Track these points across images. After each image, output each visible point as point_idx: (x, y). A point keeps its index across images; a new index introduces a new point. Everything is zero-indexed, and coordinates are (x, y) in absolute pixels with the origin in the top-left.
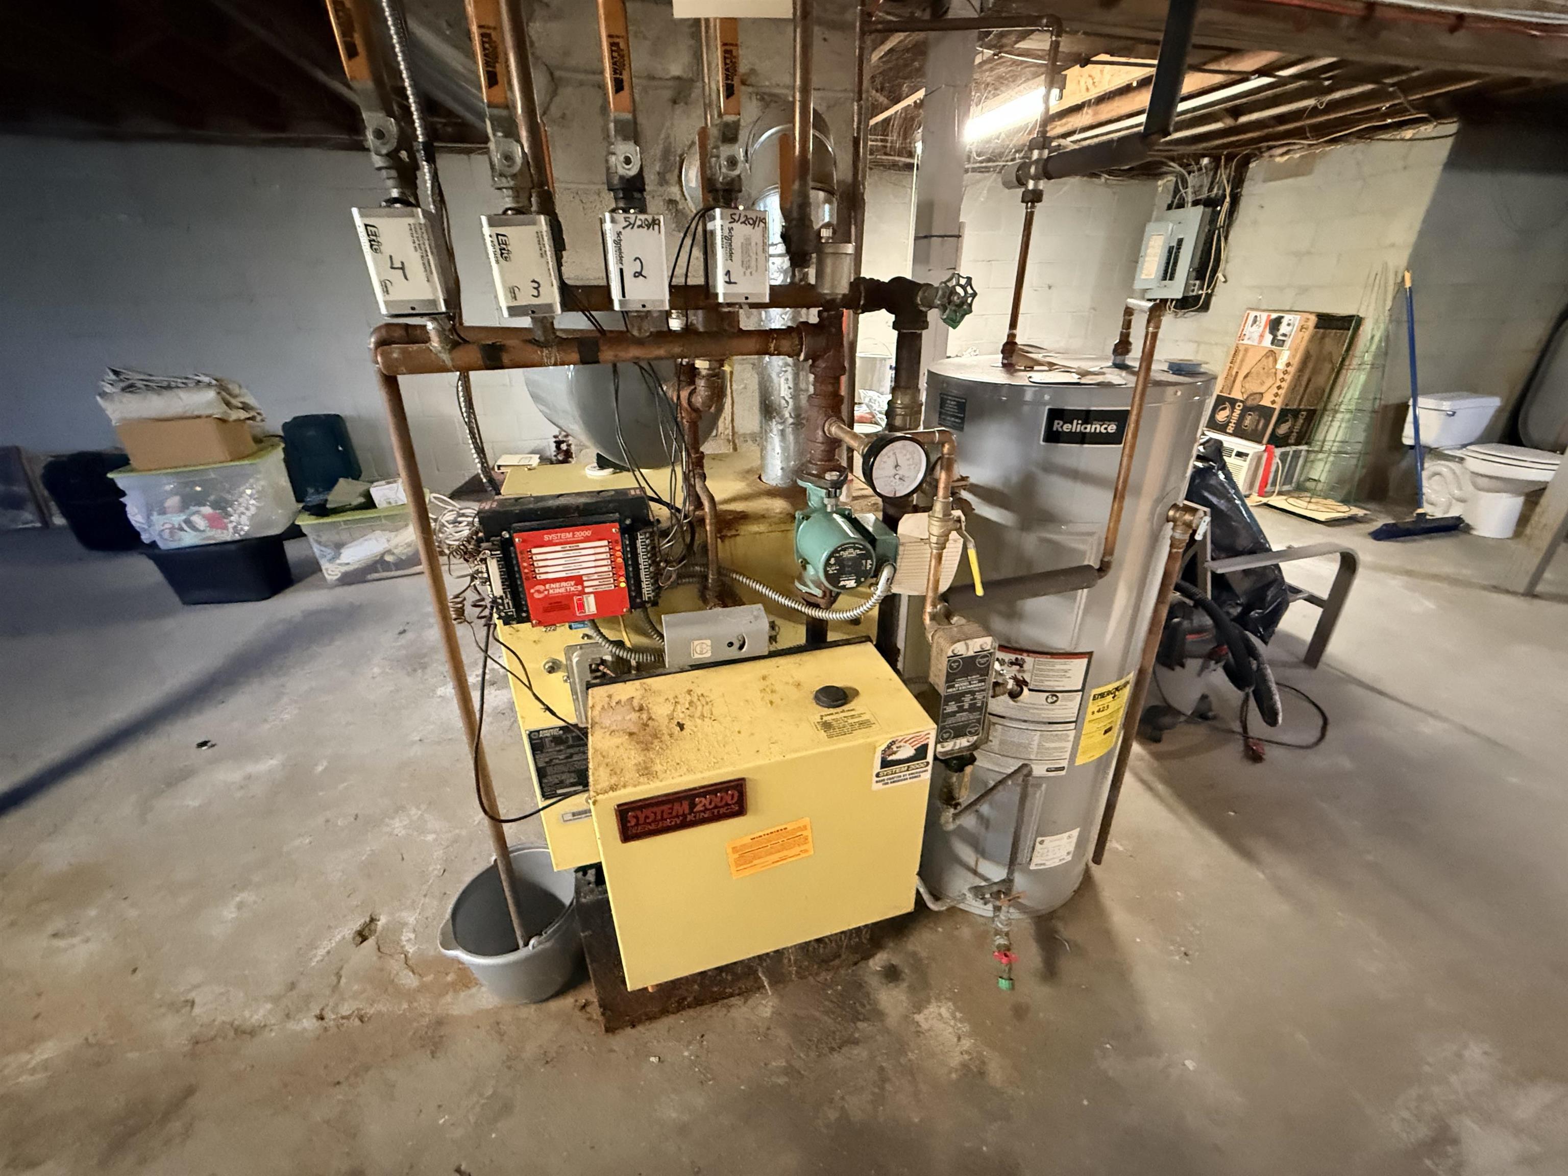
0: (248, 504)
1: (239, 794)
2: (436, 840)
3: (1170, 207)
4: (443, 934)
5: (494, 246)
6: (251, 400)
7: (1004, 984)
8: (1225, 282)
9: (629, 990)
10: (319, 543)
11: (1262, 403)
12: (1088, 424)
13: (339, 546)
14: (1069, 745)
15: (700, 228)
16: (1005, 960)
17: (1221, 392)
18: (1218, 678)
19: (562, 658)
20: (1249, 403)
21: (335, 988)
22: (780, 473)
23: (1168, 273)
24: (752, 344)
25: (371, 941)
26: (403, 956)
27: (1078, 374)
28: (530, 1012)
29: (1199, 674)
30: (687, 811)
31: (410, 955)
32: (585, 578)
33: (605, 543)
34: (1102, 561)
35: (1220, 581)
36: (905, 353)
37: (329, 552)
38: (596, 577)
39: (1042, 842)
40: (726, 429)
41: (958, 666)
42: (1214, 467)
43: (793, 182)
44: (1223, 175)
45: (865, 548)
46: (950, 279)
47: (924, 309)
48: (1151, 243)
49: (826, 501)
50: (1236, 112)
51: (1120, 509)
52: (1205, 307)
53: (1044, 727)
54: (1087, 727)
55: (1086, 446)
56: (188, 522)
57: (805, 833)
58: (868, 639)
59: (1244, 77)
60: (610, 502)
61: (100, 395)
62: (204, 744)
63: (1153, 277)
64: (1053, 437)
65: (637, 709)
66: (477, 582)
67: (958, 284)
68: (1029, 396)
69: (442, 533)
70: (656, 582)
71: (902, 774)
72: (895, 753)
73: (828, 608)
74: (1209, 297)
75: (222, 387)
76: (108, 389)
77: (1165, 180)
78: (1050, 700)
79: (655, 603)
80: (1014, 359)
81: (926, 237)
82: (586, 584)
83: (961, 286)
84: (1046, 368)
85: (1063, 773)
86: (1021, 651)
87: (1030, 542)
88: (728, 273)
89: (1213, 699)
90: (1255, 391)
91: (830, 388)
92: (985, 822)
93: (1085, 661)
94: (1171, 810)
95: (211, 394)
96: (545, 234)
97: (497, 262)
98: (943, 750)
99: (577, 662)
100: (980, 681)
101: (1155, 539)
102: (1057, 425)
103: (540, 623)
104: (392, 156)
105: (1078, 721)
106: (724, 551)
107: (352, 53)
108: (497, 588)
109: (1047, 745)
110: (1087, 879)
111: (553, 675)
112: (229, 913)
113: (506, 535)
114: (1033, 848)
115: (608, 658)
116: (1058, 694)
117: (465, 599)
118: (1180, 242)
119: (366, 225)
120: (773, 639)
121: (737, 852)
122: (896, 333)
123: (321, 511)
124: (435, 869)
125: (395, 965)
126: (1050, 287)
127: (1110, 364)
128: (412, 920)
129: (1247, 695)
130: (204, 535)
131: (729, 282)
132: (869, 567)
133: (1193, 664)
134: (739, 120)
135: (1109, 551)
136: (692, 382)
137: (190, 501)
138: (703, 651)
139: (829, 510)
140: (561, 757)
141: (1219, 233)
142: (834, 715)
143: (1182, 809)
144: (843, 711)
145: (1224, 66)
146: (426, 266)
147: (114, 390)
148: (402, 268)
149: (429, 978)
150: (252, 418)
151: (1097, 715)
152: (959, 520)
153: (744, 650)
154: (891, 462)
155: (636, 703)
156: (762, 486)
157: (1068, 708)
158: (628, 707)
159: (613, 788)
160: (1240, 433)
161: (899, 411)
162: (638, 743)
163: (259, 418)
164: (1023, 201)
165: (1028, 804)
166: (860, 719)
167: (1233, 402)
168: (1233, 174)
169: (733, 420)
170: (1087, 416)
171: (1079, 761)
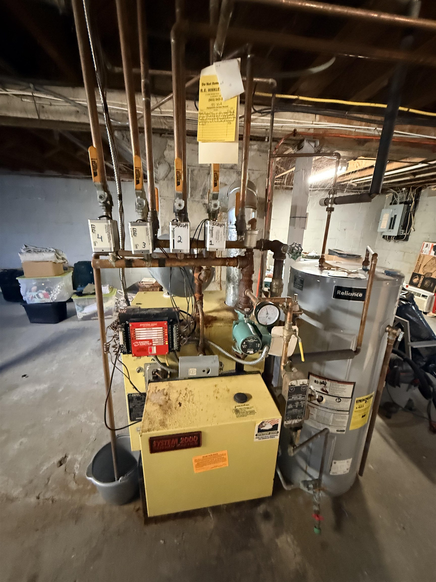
0: (57, 291)
1: (31, 397)
2: (95, 425)
3: (391, 204)
4: (88, 469)
5: (132, 232)
6: (65, 256)
7: (316, 530)
8: (414, 231)
9: (148, 516)
10: (78, 305)
11: (432, 277)
12: (351, 293)
13: (84, 307)
14: (346, 421)
15: (203, 226)
16: (317, 518)
17: (415, 271)
18: (416, 391)
19: (143, 367)
20: (426, 276)
21: (46, 485)
22: (232, 301)
23: (391, 226)
24: (220, 262)
25: (63, 466)
26: (73, 475)
27: (347, 273)
28: (116, 509)
29: (407, 390)
30: (177, 443)
31: (76, 475)
32: (153, 340)
33: (162, 328)
34: (356, 349)
35: (415, 351)
36: (277, 266)
37: (80, 309)
38: (157, 340)
39: (335, 463)
40: (218, 279)
41: (293, 390)
42: (410, 304)
43: (239, 208)
44: (411, 194)
45: (257, 339)
46: (293, 245)
47: (284, 253)
48: (384, 216)
49: (244, 319)
50: (414, 174)
51: (363, 329)
52: (407, 239)
53: (335, 412)
54: (354, 414)
55: (351, 301)
56: (37, 295)
57: (224, 456)
58: (258, 372)
59: (417, 164)
60: (165, 313)
61: (20, 253)
62: (25, 376)
63: (385, 227)
64: (337, 296)
65: (165, 394)
66: (115, 339)
67: (296, 246)
68: (328, 281)
69: (119, 304)
70: (179, 343)
71: (267, 436)
72: (264, 426)
73: (243, 359)
74: (408, 236)
75: (57, 252)
76: (22, 251)
77: (389, 195)
78: (337, 400)
79: (179, 350)
80: (323, 265)
81: (294, 217)
82: (153, 342)
83: (297, 247)
84: (335, 269)
85: (344, 433)
86: (325, 378)
87: (328, 336)
88: (211, 241)
89: (414, 401)
90: (429, 272)
91: (248, 278)
92: (310, 450)
93: (352, 386)
94: (396, 452)
95: (53, 254)
96: (149, 228)
97: (132, 237)
98: (287, 424)
99: (148, 370)
100: (302, 397)
101: (380, 339)
102: (339, 292)
103: (135, 355)
104: (105, 203)
105: (350, 411)
106: (206, 332)
107: (95, 174)
108: (121, 342)
109: (337, 420)
110: (357, 482)
111: (140, 373)
112: (16, 446)
113: (127, 322)
114: (331, 465)
115: (159, 369)
116: (341, 399)
117: (110, 344)
118: (395, 216)
119: (92, 225)
120: (221, 369)
121: (197, 462)
122: (274, 260)
123: (80, 294)
124: (93, 437)
125: (70, 478)
126: (345, 230)
127: (361, 269)
128: (79, 459)
129: (430, 402)
130: (42, 300)
131: (211, 244)
132: (259, 346)
133: (404, 386)
134: (218, 193)
135: (359, 344)
136: (200, 271)
137: (40, 288)
138: (193, 372)
139: (245, 322)
140: (139, 405)
141: (411, 214)
142: (241, 406)
143: (401, 453)
144: (244, 405)
145: (408, 160)
146: (109, 238)
147: (24, 251)
148: (101, 238)
149: (81, 486)
150: (65, 262)
151: (358, 409)
152: (295, 331)
153: (209, 373)
154: (265, 312)
155: (165, 391)
156: (225, 306)
157: (346, 405)
158: (162, 393)
159: (149, 430)
160: (423, 287)
161: (274, 287)
162: (162, 410)
163: (66, 262)
164: (327, 211)
165: (328, 446)
166: (251, 410)
167: (420, 276)
168: (415, 193)
169: (220, 276)
170: (350, 290)
171: (351, 428)
